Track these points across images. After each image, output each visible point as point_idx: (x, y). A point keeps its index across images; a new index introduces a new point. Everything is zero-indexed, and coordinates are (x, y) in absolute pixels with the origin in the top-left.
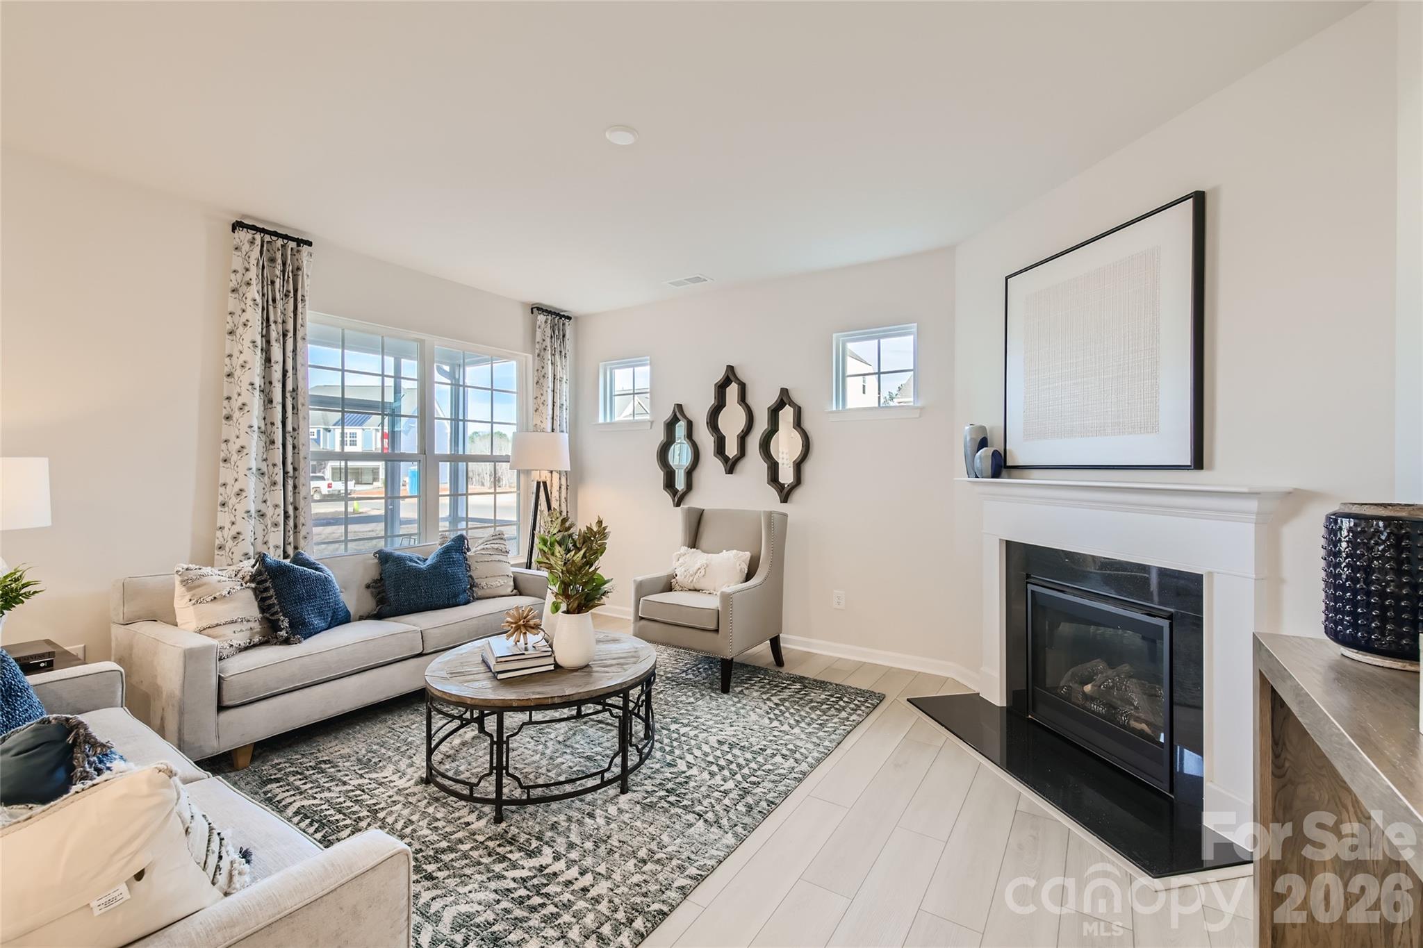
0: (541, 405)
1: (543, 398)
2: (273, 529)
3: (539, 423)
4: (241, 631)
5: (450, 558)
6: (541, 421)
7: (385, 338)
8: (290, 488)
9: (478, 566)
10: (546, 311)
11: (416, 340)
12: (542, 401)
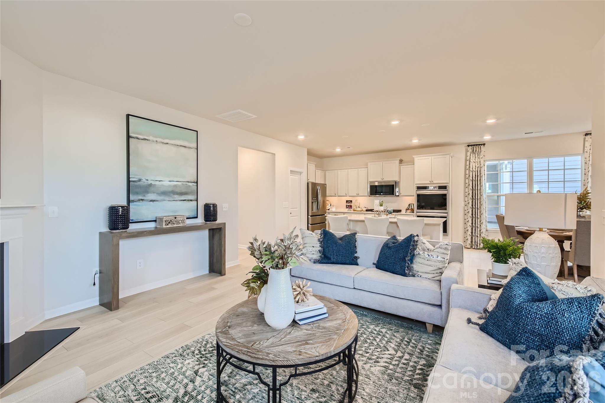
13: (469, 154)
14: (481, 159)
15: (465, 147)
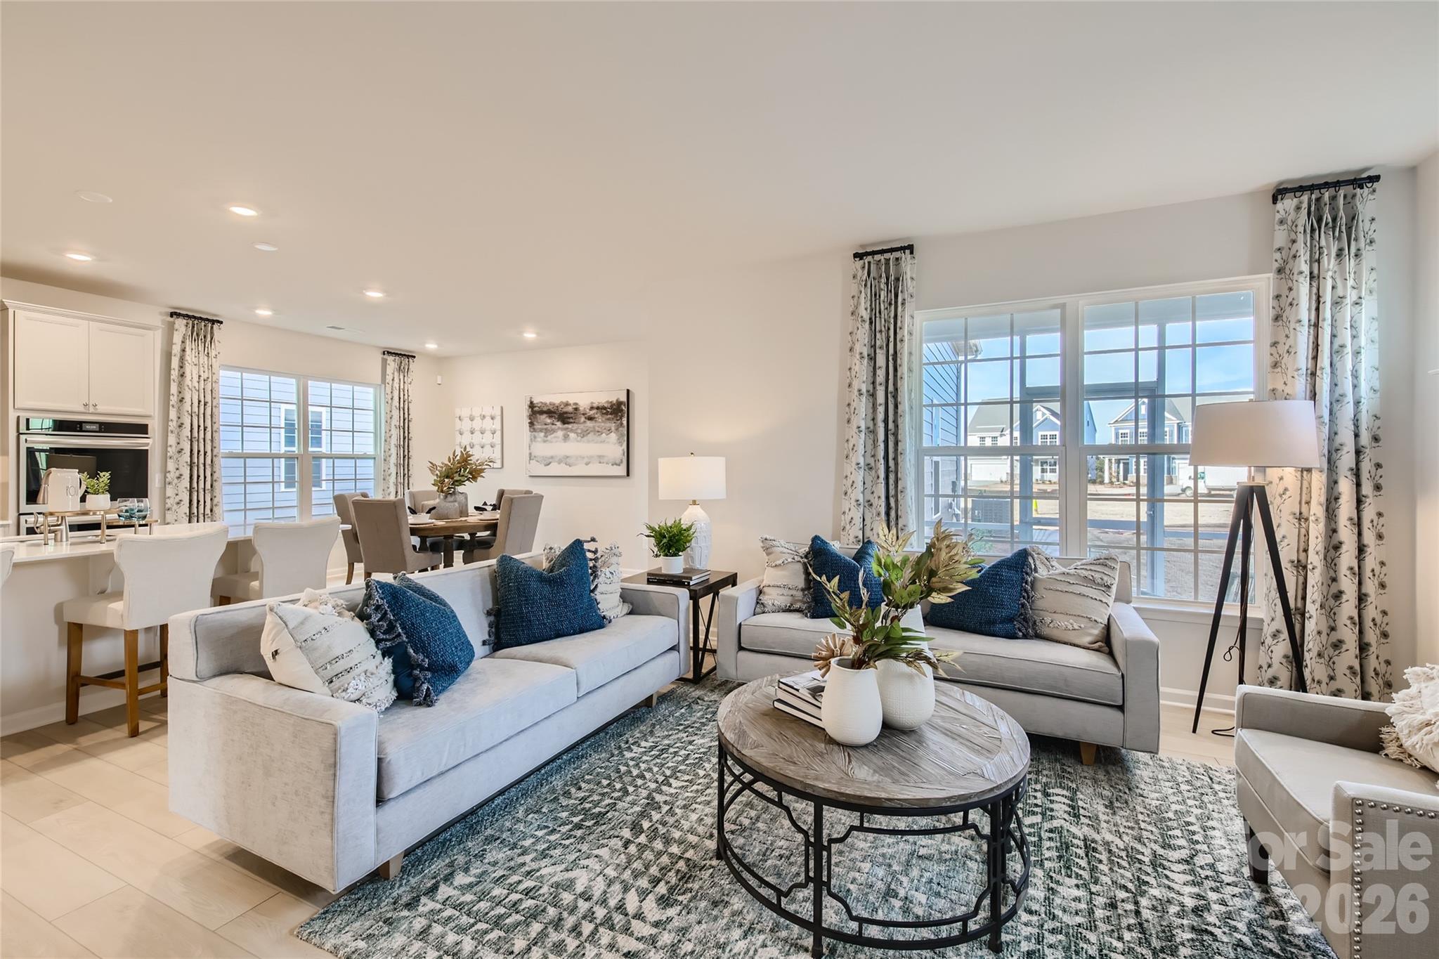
0: (1286, 355)
1: (1289, 342)
2: (877, 518)
3: (1280, 387)
4: (783, 595)
5: (997, 575)
6: (1285, 383)
7: (1014, 315)
8: (891, 481)
9: (1045, 594)
10: (1294, 190)
11: (1055, 307)
12: (1287, 347)
13: (177, 338)
14: (214, 360)
15: (161, 314)
